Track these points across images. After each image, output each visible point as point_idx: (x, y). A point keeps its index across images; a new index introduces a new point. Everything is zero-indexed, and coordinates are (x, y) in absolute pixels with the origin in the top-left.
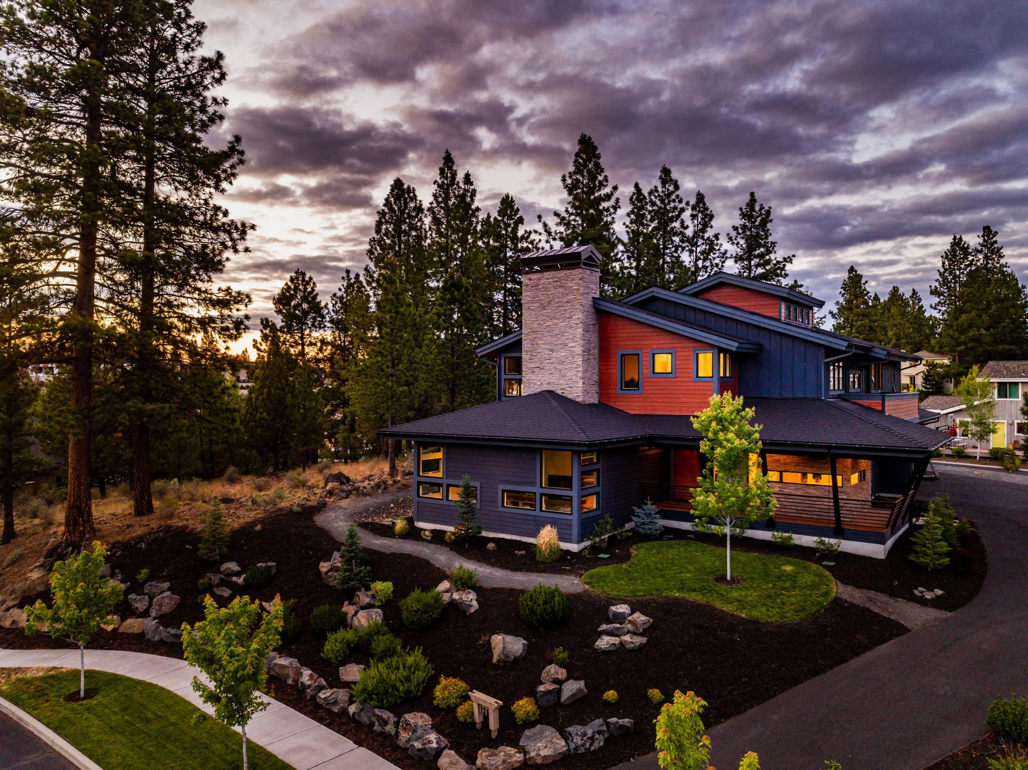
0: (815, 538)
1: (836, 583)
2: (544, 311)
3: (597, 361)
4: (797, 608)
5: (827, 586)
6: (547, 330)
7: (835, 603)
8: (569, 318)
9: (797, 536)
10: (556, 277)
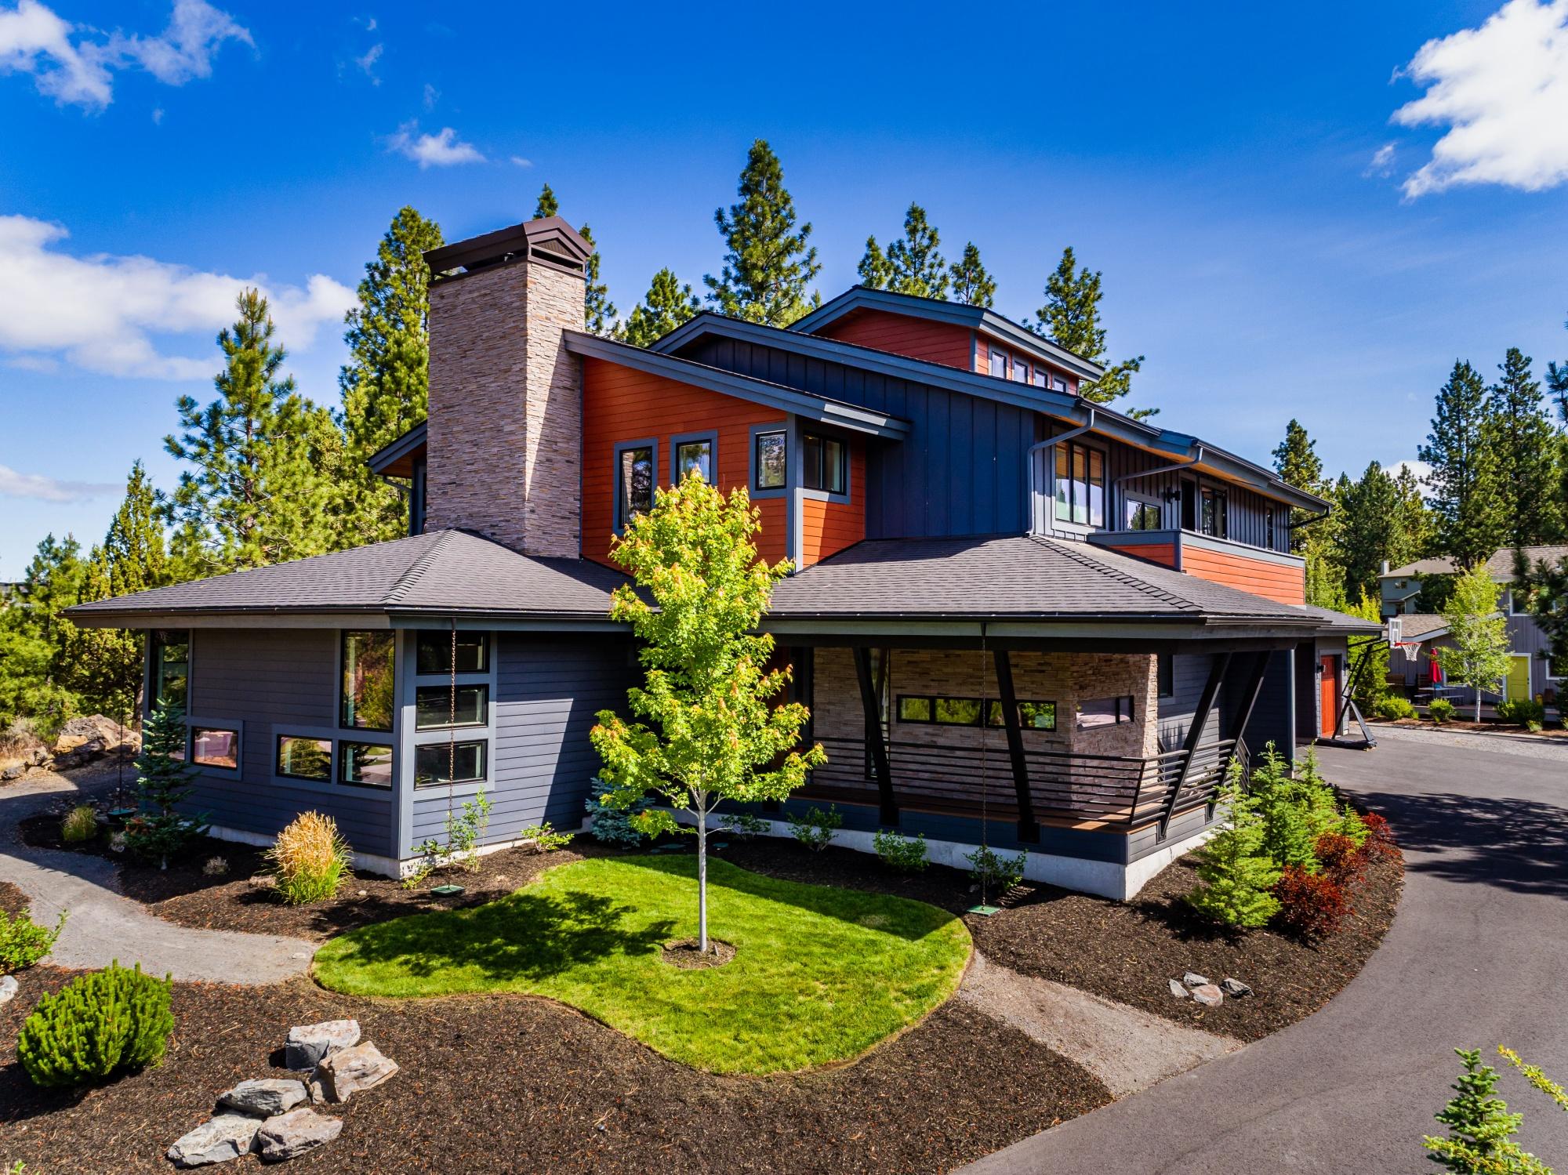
0: (972, 850)
1: (973, 959)
2: (465, 362)
3: (577, 468)
4: (823, 1030)
5: (942, 968)
6: (469, 400)
7: (940, 1014)
8: (506, 371)
9: (942, 844)
10: (485, 288)
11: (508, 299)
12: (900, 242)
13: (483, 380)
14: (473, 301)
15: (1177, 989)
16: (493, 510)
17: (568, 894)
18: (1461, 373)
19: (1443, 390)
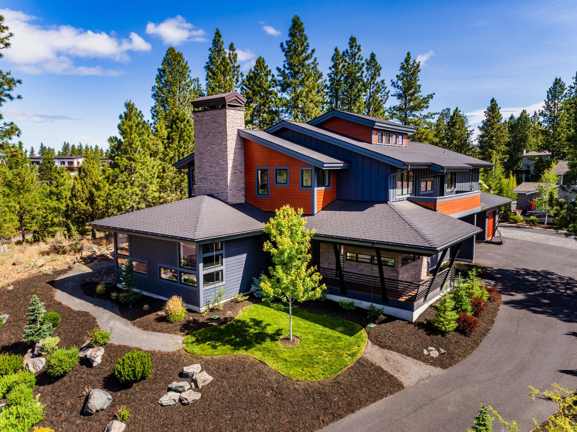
1: (368, 343)
2: (206, 139)
3: (243, 174)
4: (326, 367)
5: (359, 346)
6: (208, 152)
7: (358, 362)
8: (220, 144)
9: (359, 301)
10: (212, 115)
11: (220, 120)
12: (347, 50)
13: (213, 146)
14: (208, 119)
15: (425, 352)
16: (217, 188)
17: (250, 319)
18: (558, 82)
19: (550, 89)
